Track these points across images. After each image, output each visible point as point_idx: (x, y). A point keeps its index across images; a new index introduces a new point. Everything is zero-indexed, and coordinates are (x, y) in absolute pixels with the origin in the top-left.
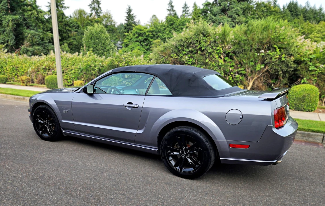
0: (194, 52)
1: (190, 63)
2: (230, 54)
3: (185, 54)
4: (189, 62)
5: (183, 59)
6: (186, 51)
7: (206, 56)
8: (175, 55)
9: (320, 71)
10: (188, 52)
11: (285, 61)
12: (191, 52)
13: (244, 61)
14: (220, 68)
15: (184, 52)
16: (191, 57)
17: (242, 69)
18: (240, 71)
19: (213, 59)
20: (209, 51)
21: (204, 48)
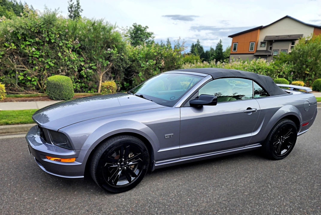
0: (43, 43)
1: (38, 56)
2: (77, 49)
3: (30, 45)
4: (36, 54)
5: (27, 51)
6: (29, 42)
7: (57, 49)
8: (13, 45)
9: (147, 68)
10: (34, 42)
11: (124, 58)
12: (38, 43)
13: (95, 57)
14: (74, 63)
15: (28, 43)
16: (38, 49)
17: (93, 65)
18: (92, 66)
19: (65, 53)
20: (60, 45)
21: (54, 41)
